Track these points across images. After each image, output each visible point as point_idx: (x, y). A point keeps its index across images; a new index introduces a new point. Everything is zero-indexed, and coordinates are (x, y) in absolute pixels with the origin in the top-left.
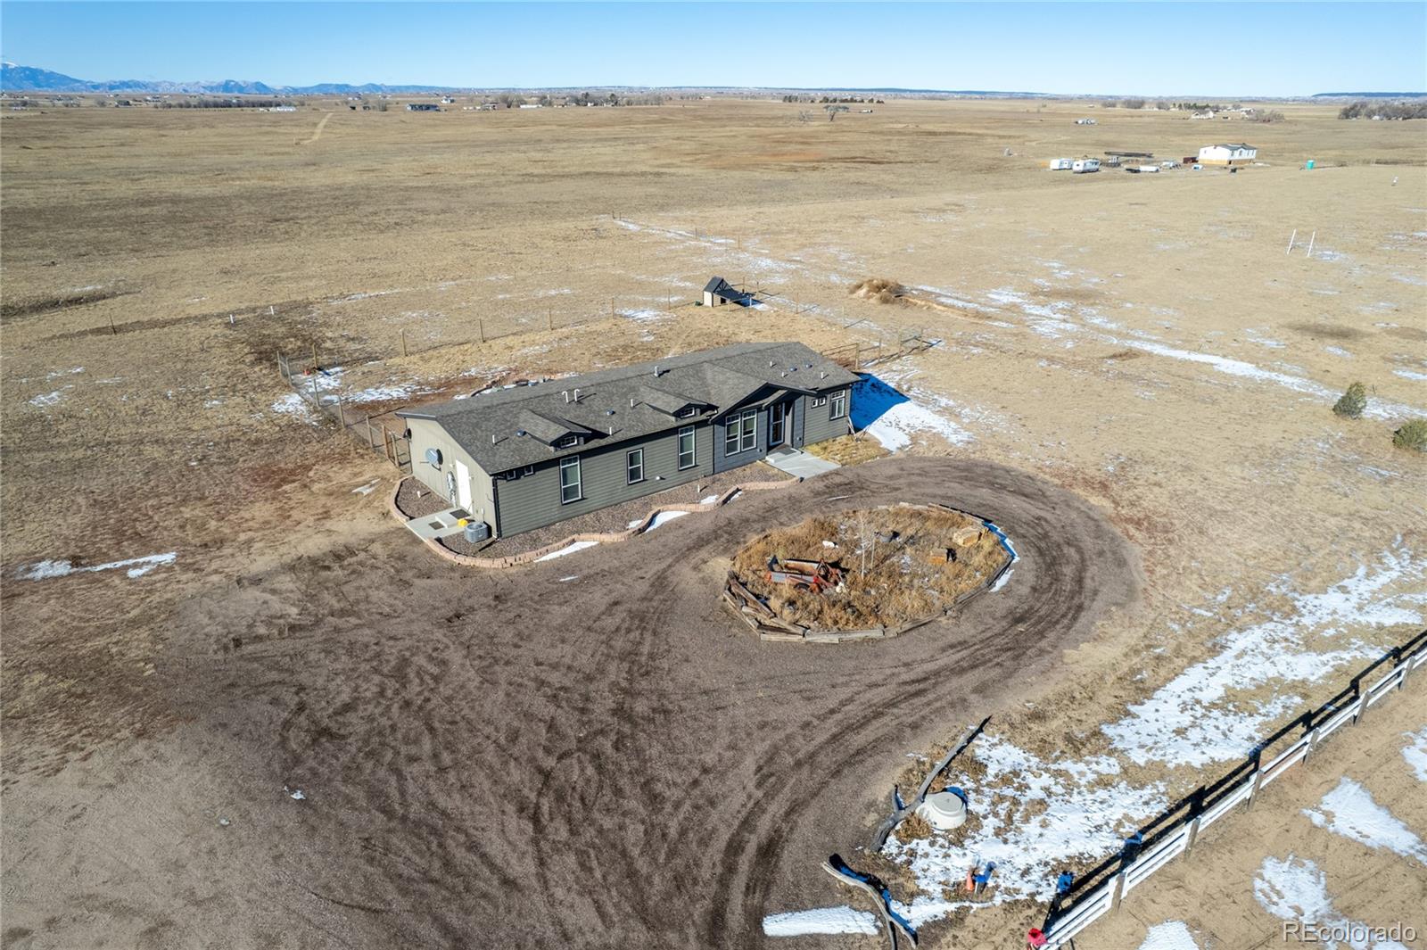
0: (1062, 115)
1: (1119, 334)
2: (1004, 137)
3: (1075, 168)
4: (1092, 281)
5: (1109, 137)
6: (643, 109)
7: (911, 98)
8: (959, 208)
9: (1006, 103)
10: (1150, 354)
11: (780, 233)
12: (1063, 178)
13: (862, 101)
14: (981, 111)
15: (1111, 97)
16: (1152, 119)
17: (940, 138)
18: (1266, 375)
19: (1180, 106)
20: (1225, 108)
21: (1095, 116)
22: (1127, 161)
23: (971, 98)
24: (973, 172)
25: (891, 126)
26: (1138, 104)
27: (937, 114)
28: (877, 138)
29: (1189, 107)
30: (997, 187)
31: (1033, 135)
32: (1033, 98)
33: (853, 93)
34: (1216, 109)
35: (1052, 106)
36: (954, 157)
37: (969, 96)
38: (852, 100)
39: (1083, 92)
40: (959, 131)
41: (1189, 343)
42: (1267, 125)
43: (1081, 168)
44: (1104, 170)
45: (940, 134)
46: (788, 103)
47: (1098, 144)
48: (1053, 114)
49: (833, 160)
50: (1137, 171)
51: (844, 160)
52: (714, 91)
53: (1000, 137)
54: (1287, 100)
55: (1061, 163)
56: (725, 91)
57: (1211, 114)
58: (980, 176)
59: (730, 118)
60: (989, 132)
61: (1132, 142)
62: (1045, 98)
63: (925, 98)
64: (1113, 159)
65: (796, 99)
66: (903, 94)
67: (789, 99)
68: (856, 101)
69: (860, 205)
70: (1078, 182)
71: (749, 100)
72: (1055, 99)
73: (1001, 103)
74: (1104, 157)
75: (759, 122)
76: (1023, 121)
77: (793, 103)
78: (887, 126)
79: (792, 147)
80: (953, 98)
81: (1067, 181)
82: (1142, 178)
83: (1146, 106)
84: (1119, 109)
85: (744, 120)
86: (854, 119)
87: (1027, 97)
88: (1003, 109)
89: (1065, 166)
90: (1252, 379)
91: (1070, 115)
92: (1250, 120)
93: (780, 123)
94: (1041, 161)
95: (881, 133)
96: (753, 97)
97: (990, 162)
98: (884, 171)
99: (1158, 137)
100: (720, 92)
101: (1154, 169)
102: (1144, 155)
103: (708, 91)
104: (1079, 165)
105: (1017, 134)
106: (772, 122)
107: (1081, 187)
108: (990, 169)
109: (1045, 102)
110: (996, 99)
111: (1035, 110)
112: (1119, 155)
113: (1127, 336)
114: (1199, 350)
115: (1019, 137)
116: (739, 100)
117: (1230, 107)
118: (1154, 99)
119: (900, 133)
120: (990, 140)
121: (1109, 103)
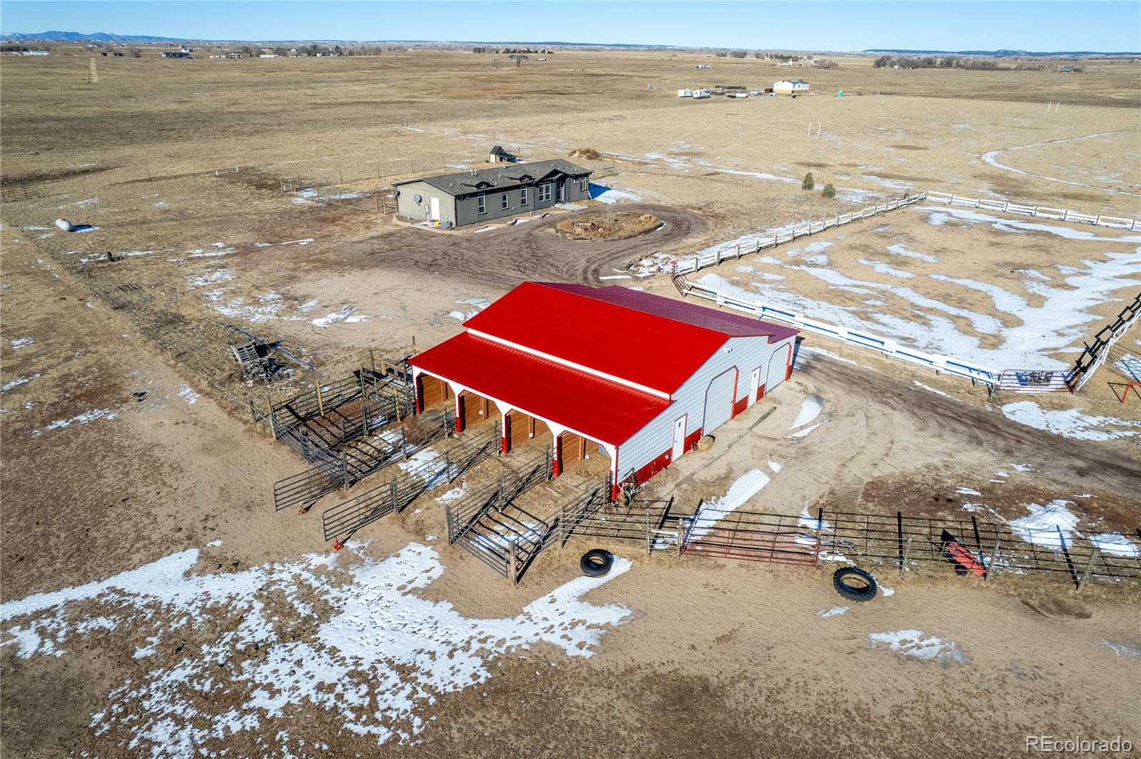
0: (687, 62)
1: (712, 167)
2: (646, 77)
3: (695, 95)
4: (701, 149)
5: (718, 77)
6: (365, 59)
7: (573, 50)
8: (623, 118)
9: (646, 53)
10: (726, 173)
11: (515, 131)
12: (687, 101)
13: (536, 52)
14: (627, 59)
15: (724, 49)
16: (751, 65)
17: (601, 78)
18: (778, 178)
19: (771, 56)
20: (802, 58)
21: (710, 63)
22: (730, 91)
23: (619, 50)
24: (628, 99)
25: (563, 70)
26: (742, 54)
27: (595, 61)
28: (557, 78)
29: (777, 57)
30: (645, 107)
31: (667, 76)
32: (666, 50)
33: (526, 46)
34: (796, 59)
35: (680, 56)
36: (613, 90)
37: (616, 48)
38: (528, 51)
39: (704, 46)
40: (613, 73)
41: (746, 169)
42: (826, 70)
43: (698, 95)
44: (713, 97)
45: (601, 75)
46: (477, 54)
47: (712, 81)
48: (681, 61)
49: (529, 92)
50: (734, 97)
51: (537, 92)
52: (414, 44)
53: (644, 77)
54: (846, 54)
55: (686, 93)
56: (422, 44)
57: (791, 62)
58: (633, 102)
59: (437, 65)
60: (635, 74)
61: (734, 80)
62: (674, 50)
63: (584, 50)
64: (720, 90)
65: (484, 51)
66: (566, 47)
67: (478, 50)
68: (531, 52)
69: (560, 117)
70: (695, 103)
71: (445, 51)
72: (683, 50)
73: (642, 53)
74: (715, 89)
75: (461, 68)
76: (660, 66)
77: (482, 54)
78: (560, 70)
79: (496, 85)
80: (605, 50)
81: (689, 103)
82: (737, 101)
83: (748, 56)
84: (729, 58)
85: (449, 66)
86: (534, 65)
87: (661, 49)
88: (643, 57)
89: (688, 94)
90: (771, 180)
91: (693, 62)
92: (816, 67)
93: (478, 68)
94: (671, 92)
95: (557, 75)
96: (448, 49)
97: (638, 93)
98: (568, 99)
99: (753, 77)
100: (418, 45)
101: (744, 95)
102: (740, 88)
103: (409, 44)
104: (697, 93)
105: (656, 75)
106: (472, 68)
107: (698, 106)
108: (638, 97)
109: (675, 53)
110: (638, 50)
111: (668, 59)
112: (724, 88)
113: (715, 168)
114: (751, 171)
115: (656, 77)
116: (438, 51)
117: (805, 57)
118: (755, 51)
119: (570, 75)
120: (637, 79)
121: (721, 54)
